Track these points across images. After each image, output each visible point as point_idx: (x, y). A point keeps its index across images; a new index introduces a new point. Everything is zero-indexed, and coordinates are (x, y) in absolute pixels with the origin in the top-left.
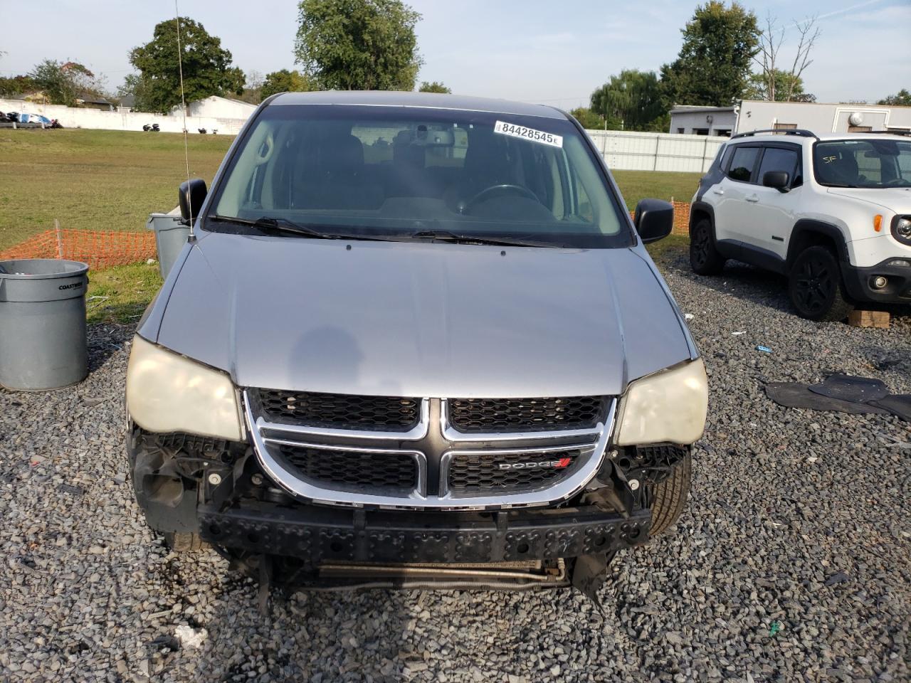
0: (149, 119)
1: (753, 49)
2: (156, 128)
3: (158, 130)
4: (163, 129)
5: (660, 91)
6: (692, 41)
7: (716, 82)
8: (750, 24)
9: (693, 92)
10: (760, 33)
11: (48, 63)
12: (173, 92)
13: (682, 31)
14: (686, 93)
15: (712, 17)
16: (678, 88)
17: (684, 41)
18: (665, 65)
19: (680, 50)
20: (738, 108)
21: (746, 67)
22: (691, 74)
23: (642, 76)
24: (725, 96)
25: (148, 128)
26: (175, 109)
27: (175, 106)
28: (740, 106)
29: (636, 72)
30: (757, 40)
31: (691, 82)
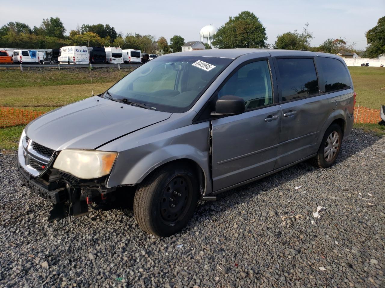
0: (365, 61)
2: (367, 65)
3: (368, 66)
4: (370, 65)
11: (329, 40)
12: (381, 48)
25: (363, 65)
26: (381, 56)
27: (381, 55)
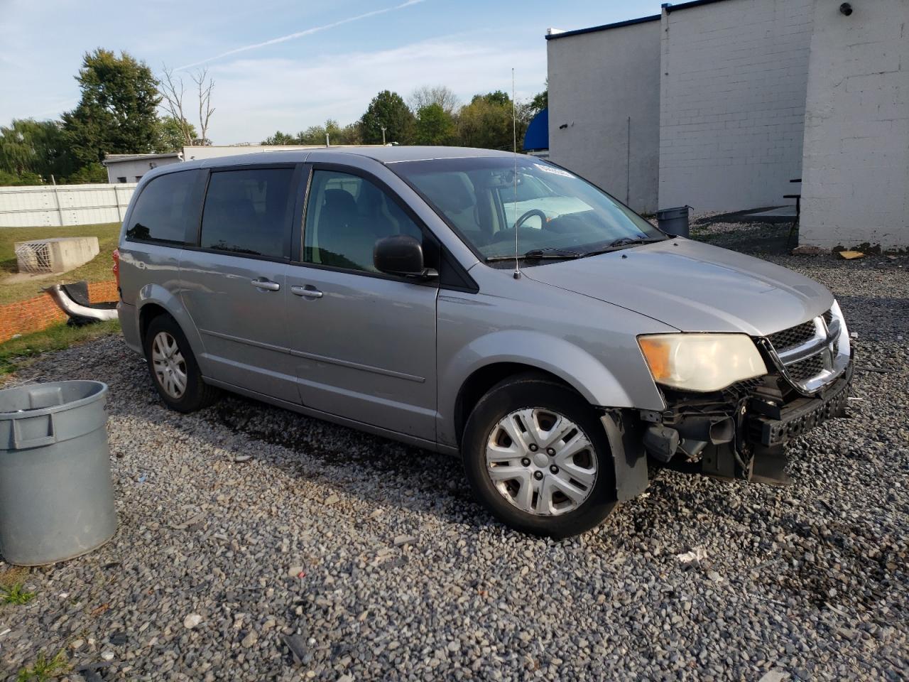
1: (155, 98)
5: (69, 141)
6: (91, 89)
7: (128, 130)
8: (144, 74)
9: (106, 141)
10: (157, 83)
13: (76, 78)
14: (99, 142)
15: (106, 66)
16: (90, 137)
17: (83, 89)
18: (65, 114)
19: (80, 98)
20: (181, 154)
21: (152, 115)
22: (100, 123)
23: (38, 126)
24: (140, 144)
28: (183, 152)
29: (30, 122)
30: (156, 89)
31: (102, 131)
